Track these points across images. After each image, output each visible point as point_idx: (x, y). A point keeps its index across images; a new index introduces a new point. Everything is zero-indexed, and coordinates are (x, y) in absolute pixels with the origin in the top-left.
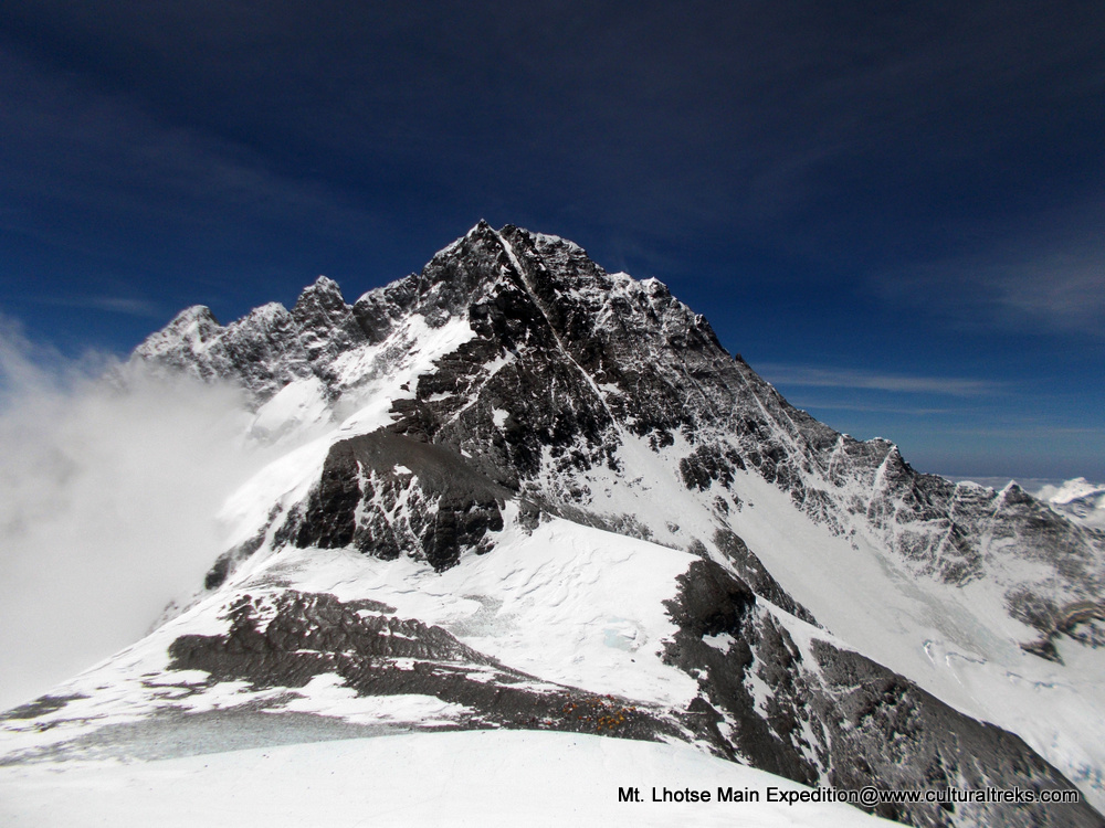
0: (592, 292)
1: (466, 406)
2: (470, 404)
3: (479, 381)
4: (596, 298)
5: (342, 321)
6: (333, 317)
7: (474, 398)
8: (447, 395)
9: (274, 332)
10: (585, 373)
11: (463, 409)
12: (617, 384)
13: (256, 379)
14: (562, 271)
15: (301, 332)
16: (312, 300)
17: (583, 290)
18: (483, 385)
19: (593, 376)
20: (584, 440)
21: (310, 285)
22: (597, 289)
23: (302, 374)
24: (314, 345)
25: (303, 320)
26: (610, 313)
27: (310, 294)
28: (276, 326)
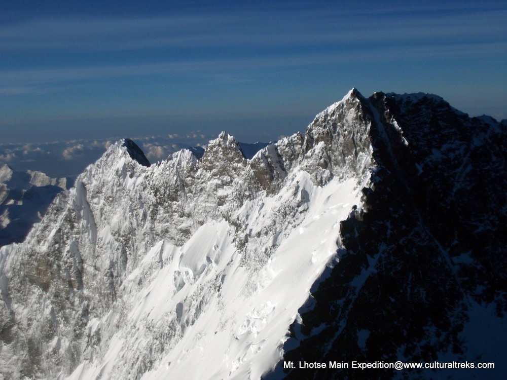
0: (453, 146)
1: (338, 334)
2: (341, 330)
3: (347, 303)
4: (457, 152)
5: (243, 173)
6: (235, 169)
7: (343, 324)
8: (323, 326)
9: (188, 177)
10: (441, 248)
11: (335, 338)
12: (470, 253)
13: (176, 216)
14: (426, 130)
15: (209, 179)
16: (216, 152)
17: (445, 147)
18: (351, 306)
19: (448, 250)
20: (433, 329)
21: (214, 138)
22: (458, 142)
23: (215, 217)
24: (221, 192)
25: (210, 169)
26: (469, 168)
27: (214, 146)
28: (189, 172)
